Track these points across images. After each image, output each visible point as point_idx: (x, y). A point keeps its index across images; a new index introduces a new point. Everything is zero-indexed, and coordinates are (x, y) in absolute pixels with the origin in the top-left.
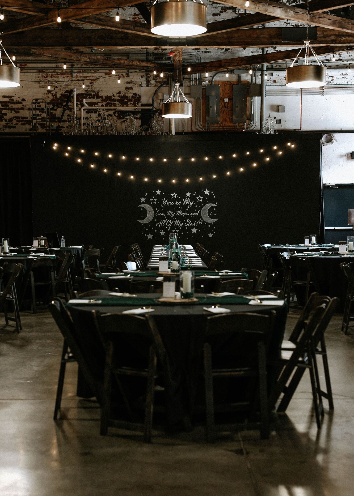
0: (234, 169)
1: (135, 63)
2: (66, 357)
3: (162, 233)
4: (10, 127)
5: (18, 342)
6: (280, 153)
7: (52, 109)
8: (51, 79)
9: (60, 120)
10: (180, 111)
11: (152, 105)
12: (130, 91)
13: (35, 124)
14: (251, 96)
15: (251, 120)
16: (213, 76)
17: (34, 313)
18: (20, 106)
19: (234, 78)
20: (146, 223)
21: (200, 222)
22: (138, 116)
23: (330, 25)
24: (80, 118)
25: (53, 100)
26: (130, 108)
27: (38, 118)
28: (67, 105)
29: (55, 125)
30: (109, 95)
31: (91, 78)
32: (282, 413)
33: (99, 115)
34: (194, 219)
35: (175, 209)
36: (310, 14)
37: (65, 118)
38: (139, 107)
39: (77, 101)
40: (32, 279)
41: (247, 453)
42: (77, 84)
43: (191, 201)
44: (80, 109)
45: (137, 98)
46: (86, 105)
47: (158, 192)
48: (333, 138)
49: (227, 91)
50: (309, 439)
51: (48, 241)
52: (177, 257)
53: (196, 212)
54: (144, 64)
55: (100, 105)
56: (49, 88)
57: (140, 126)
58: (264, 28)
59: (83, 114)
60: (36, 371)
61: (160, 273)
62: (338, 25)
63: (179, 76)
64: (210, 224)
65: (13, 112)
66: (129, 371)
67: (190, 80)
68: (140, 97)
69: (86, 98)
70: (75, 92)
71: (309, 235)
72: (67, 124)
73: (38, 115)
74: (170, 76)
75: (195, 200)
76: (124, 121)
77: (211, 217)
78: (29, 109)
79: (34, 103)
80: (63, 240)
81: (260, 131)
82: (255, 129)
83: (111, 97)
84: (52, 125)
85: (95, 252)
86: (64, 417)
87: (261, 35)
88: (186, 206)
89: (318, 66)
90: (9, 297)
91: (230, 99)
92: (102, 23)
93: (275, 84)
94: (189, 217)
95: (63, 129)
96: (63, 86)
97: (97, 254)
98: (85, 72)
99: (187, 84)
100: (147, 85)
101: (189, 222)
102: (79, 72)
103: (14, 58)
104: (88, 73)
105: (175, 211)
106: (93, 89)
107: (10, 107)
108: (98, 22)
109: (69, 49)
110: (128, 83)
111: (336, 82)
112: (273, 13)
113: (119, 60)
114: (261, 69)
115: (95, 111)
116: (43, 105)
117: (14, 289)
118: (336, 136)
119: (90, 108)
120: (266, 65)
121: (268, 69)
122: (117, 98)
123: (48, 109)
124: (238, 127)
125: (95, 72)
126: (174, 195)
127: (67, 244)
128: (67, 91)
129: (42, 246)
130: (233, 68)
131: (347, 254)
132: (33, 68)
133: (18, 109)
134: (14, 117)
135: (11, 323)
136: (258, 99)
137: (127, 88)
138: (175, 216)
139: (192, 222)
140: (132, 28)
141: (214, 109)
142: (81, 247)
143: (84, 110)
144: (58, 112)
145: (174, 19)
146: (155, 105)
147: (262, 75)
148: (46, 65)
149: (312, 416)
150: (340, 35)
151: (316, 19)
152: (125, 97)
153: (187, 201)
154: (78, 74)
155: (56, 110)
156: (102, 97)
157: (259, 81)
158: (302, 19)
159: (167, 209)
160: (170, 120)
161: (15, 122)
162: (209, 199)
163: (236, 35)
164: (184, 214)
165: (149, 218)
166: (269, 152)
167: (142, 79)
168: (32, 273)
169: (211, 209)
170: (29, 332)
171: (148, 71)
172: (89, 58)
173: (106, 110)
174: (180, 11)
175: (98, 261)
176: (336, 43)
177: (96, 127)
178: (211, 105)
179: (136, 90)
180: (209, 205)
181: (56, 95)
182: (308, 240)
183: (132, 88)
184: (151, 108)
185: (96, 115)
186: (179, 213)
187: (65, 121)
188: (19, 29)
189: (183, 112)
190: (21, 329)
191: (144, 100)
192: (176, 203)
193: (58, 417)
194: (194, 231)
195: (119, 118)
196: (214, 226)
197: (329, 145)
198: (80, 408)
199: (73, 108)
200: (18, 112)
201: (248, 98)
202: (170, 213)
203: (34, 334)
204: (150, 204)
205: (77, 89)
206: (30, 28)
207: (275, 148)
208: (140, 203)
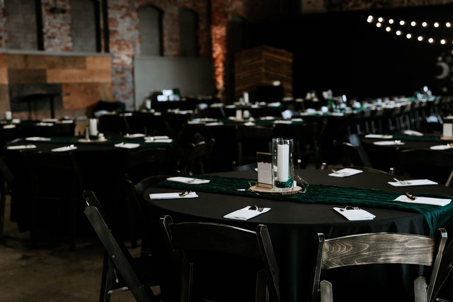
165: (445, 74)
204: (445, 62)
208: (438, 61)
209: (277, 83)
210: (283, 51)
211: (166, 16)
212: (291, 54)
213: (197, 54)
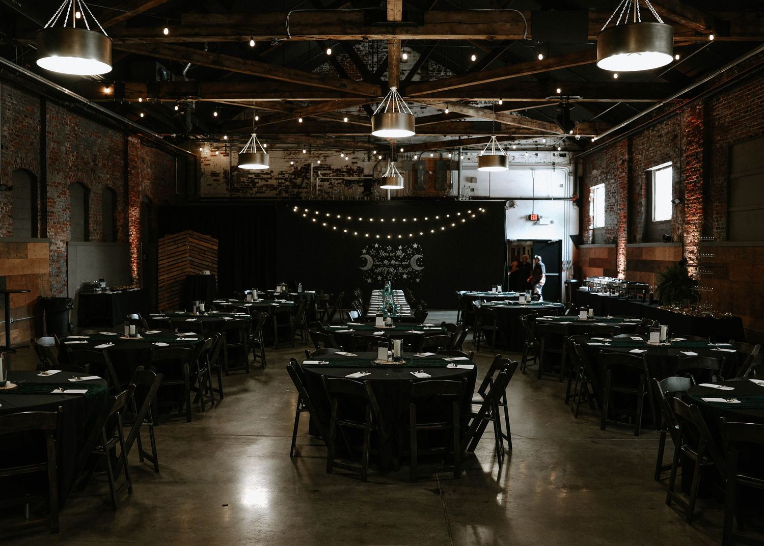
0: (437, 228)
1: (360, 144)
2: (300, 408)
3: (379, 278)
4: (261, 193)
5: (263, 378)
6: (474, 216)
7: (294, 178)
8: (294, 156)
9: (300, 187)
10: (394, 183)
11: (372, 176)
12: (355, 165)
13: (280, 190)
14: (450, 170)
15: (450, 189)
16: (421, 154)
17: (276, 349)
18: (269, 176)
19: (438, 155)
20: (366, 269)
21: (410, 269)
22: (361, 184)
23: (511, 122)
24: (315, 186)
25: (294, 172)
26: (355, 178)
27: (283, 185)
28: (305, 176)
29: (296, 190)
30: (339, 168)
31: (325, 155)
32: (471, 453)
33: (331, 184)
34: (405, 267)
35: (389, 258)
36: (495, 114)
37: (304, 185)
38: (362, 177)
39: (313, 172)
40: (275, 322)
41: (443, 493)
42: (314, 159)
43: (403, 253)
44: (316, 179)
45: (360, 170)
46: (320, 175)
47: (377, 246)
48: (515, 204)
49: (432, 165)
50: (492, 479)
51: (288, 287)
52: (390, 307)
53: (407, 262)
54: (366, 145)
55: (332, 176)
56: (292, 163)
57: (363, 193)
58: (460, 121)
59: (318, 182)
60: (277, 408)
61: (376, 327)
62: (517, 122)
63: (394, 154)
64: (418, 271)
65: (263, 181)
66: (350, 423)
67: (402, 157)
68: (363, 169)
69: (321, 170)
70: (312, 166)
71: (495, 285)
72: (305, 190)
73: (283, 183)
74: (387, 154)
75: (406, 252)
76: (350, 188)
77: (418, 266)
78: (276, 179)
79: (279, 174)
80: (300, 286)
81: (458, 197)
82: (454, 195)
83: (340, 169)
84: (293, 191)
85: (326, 297)
86: (298, 455)
87: (458, 126)
88: (398, 257)
89: (503, 156)
90: (257, 341)
91: (434, 172)
92: (334, 117)
93: (469, 161)
94: (401, 265)
95: (302, 194)
96: (303, 161)
97: (327, 298)
98: (320, 150)
99: (400, 159)
100: (369, 160)
101: (401, 269)
102: (315, 150)
103: (265, 146)
104: (323, 151)
105: (389, 261)
106: (326, 163)
107: (261, 177)
108: (330, 116)
109: (308, 136)
110: (353, 158)
111: (516, 160)
112: (467, 113)
113: (347, 142)
114: (459, 149)
115: (328, 180)
116: (287, 176)
117: (260, 333)
118: (517, 202)
119: (324, 177)
120: (461, 147)
121: (463, 149)
122: (345, 170)
123: (290, 179)
124: (441, 194)
125: (328, 150)
126: (389, 248)
127: (303, 289)
128: (305, 165)
129: (284, 291)
130: (436, 149)
131: (526, 305)
132: (280, 148)
133: (267, 178)
134: (264, 185)
135: (258, 359)
136: (456, 172)
137: (353, 163)
138: (390, 264)
139: (404, 269)
140: (357, 120)
141: (421, 179)
142: (314, 292)
143: (319, 179)
144: (299, 181)
145: (389, 126)
146: (375, 176)
147: (459, 154)
148: (290, 145)
149: (495, 456)
150: (519, 128)
151: (500, 118)
152: (351, 169)
153: (399, 253)
154: (315, 152)
155: (296, 179)
156: (333, 169)
157: (456, 159)
158: (490, 118)
159: (383, 258)
160: (387, 190)
161: (264, 188)
162: (417, 251)
163: (438, 126)
164: (397, 263)
165: (369, 266)
166: (465, 215)
167: (365, 156)
168: (275, 317)
169: (418, 259)
170: (272, 368)
171: (369, 151)
172: (324, 141)
173: (336, 179)
174: (394, 120)
175: (327, 304)
176: (516, 134)
177: (328, 192)
178: (419, 176)
179: (360, 164)
180: (417, 256)
181: (297, 167)
182: (495, 289)
183: (357, 163)
184: (372, 178)
185: (328, 183)
186: (393, 262)
187: (303, 188)
188: (270, 122)
189: (396, 184)
190: (266, 365)
191: (366, 172)
192: (391, 254)
193: (293, 454)
194: (405, 276)
195: (346, 185)
196: (420, 273)
197: (512, 209)
198: (311, 445)
199: (310, 178)
200: (268, 181)
201: (448, 171)
202: (386, 262)
203: (276, 370)
204: (369, 255)
205: (314, 163)
206: (278, 122)
207: (470, 212)
208: (362, 254)
209: (208, 273)
210: (208, 237)
211: (92, 195)
212: (217, 240)
213: (115, 239)
